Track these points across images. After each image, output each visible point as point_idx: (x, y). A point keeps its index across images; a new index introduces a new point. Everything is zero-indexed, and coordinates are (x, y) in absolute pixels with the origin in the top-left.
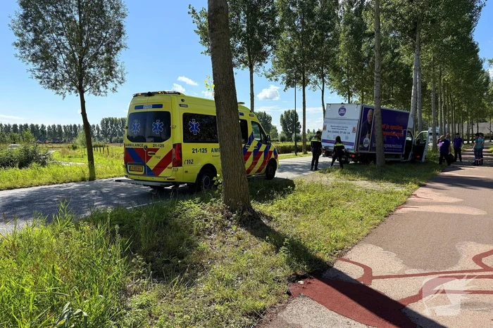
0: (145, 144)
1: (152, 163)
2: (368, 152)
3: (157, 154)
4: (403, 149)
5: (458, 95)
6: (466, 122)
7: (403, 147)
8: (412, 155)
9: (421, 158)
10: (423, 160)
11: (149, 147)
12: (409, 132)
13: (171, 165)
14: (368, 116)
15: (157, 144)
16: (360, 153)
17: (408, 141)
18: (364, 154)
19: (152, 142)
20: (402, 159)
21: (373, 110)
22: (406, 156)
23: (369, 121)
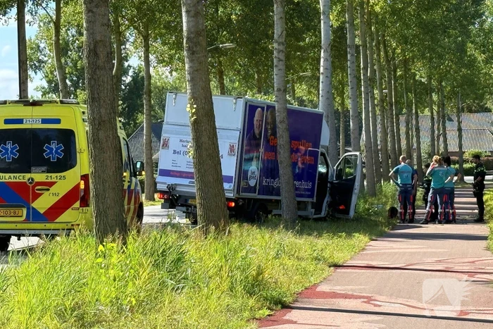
0: (28, 176)
1: (43, 203)
2: (255, 196)
3: (53, 189)
4: (312, 190)
5: (404, 40)
6: (427, 112)
7: (313, 185)
8: (330, 205)
9: (347, 211)
10: (352, 213)
11: (36, 180)
12: (323, 154)
13: (77, 204)
14: (255, 122)
15: (54, 175)
16: (244, 199)
17: (321, 174)
18: (250, 200)
19: (43, 172)
20: (311, 210)
21: (263, 108)
22: (318, 207)
23: (257, 131)
